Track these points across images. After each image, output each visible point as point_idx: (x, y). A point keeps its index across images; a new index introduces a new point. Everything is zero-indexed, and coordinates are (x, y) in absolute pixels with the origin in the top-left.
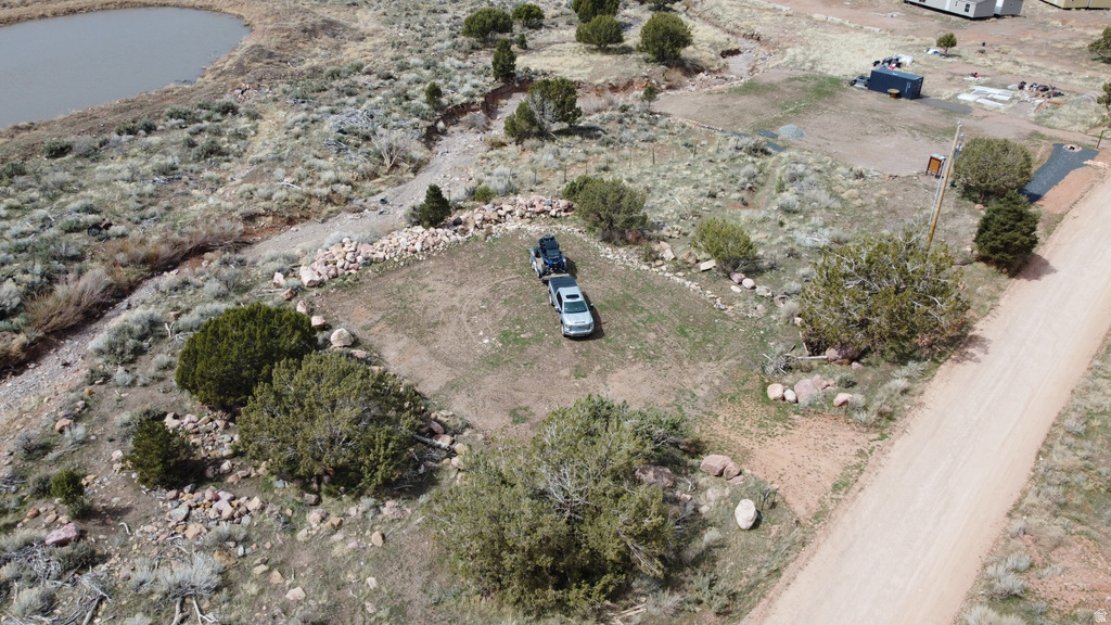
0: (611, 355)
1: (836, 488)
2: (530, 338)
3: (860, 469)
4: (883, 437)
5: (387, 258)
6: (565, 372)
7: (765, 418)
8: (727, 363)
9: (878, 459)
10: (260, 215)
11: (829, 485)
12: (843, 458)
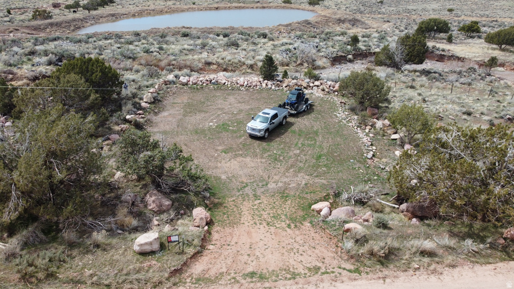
0: (258, 151)
1: (252, 274)
2: (233, 130)
3: (294, 276)
4: (357, 271)
5: (226, 84)
6: (220, 148)
7: (286, 215)
8: (319, 180)
9: (322, 281)
10: (213, 64)
11: (250, 269)
12: (294, 263)
